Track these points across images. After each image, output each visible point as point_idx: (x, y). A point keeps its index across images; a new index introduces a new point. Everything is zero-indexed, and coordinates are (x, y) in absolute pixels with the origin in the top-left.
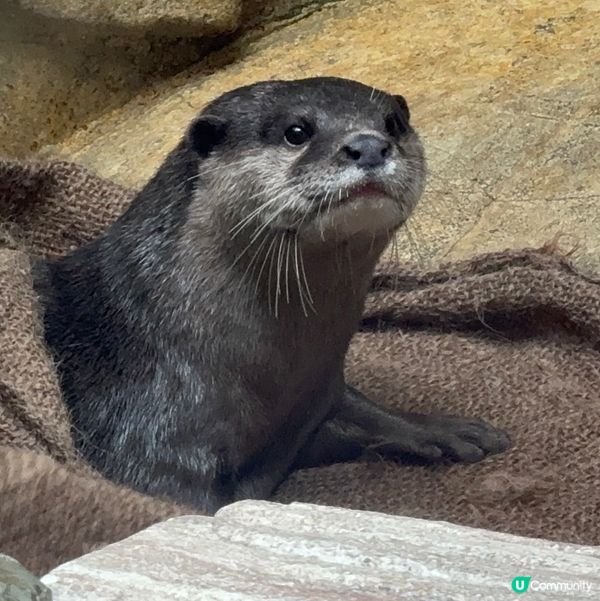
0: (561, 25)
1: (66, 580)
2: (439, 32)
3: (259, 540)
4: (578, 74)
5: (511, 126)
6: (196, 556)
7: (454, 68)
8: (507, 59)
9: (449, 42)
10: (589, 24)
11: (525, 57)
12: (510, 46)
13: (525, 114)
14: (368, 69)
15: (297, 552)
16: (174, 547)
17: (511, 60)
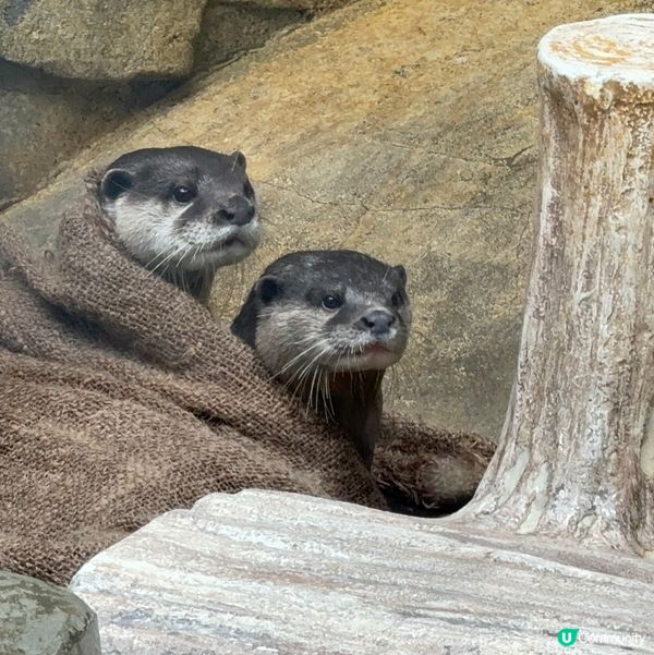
0: (411, 71)
1: (100, 568)
2: (327, 75)
3: (224, 530)
4: (423, 111)
5: (379, 153)
6: (183, 545)
7: (338, 105)
8: (375, 98)
9: (335, 84)
10: (430, 70)
11: (386, 97)
12: (376, 87)
13: (388, 143)
14: (280, 105)
15: (248, 539)
16: (169, 538)
17: (378, 99)
